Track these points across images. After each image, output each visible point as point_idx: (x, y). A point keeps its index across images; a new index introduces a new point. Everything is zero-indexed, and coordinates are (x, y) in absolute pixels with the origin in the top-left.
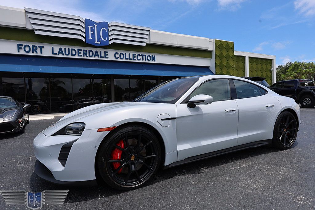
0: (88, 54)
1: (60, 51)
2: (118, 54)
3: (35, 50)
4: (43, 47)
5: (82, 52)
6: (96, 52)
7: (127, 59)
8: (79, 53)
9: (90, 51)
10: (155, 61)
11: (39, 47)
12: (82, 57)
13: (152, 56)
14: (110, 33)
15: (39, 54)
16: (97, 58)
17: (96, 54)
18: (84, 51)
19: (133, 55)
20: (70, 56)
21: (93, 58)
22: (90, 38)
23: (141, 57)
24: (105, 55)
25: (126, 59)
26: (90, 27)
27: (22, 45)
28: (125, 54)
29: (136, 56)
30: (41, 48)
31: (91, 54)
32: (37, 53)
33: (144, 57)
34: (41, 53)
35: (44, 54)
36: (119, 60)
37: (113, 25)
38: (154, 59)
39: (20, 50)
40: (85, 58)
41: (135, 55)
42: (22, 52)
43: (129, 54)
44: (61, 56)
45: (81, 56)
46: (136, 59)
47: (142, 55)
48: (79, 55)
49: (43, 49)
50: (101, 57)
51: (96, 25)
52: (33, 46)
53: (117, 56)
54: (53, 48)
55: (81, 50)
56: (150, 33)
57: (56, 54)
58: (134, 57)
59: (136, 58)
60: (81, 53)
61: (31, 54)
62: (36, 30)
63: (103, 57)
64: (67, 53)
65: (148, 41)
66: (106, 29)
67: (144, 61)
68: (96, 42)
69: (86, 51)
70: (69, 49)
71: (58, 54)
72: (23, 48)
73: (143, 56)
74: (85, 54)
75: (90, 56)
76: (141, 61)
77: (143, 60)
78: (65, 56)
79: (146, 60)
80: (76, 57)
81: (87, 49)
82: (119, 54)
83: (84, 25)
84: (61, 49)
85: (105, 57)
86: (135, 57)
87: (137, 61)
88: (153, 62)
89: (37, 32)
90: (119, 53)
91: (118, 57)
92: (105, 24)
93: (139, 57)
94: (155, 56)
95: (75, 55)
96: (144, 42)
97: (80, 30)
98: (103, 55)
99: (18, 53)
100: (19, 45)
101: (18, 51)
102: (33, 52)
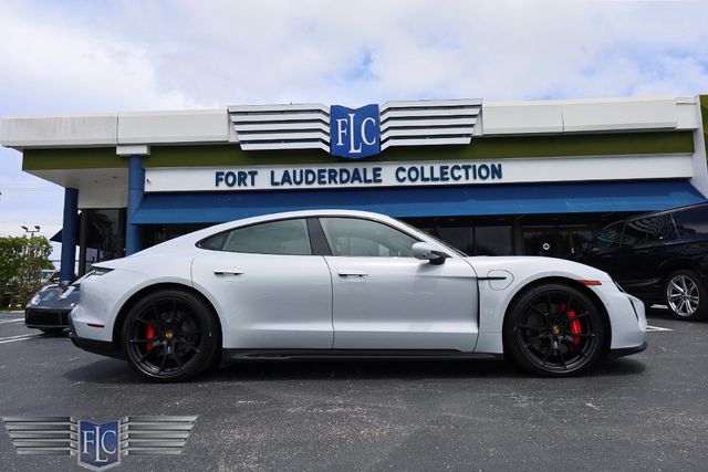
0: (338, 179)
1: (286, 178)
2: (404, 170)
3: (242, 179)
4: (256, 173)
5: (327, 175)
6: (356, 171)
7: (427, 180)
8: (321, 177)
9: (342, 171)
10: (500, 177)
11: (250, 173)
12: (327, 186)
13: (493, 166)
14: (383, 128)
15: (249, 187)
16: (357, 184)
17: (356, 176)
18: (330, 171)
19: (442, 168)
20: (304, 186)
21: (349, 185)
22: (340, 143)
23: (462, 173)
24: (375, 175)
25: (424, 179)
26: (339, 121)
27: (223, 174)
28: (422, 168)
29: (449, 171)
30: (253, 174)
31: (345, 176)
32: (245, 185)
33: (471, 171)
34: (253, 184)
35: (256, 187)
36: (407, 183)
37: (390, 109)
38: (497, 172)
39: (220, 183)
40: (333, 185)
41: (447, 167)
42: (223, 187)
43: (432, 168)
44: (286, 186)
45: (325, 182)
46: (448, 179)
47: (464, 167)
48: (320, 182)
49: (256, 177)
50: (366, 181)
51: (352, 116)
52: (240, 173)
53: (402, 175)
54: (272, 173)
55: (325, 171)
56: (481, 111)
57: (277, 184)
58: (443, 173)
59: (449, 176)
60: (324, 177)
61: (236, 187)
62: (244, 142)
63: (370, 181)
64: (298, 179)
65: (477, 132)
66: (374, 121)
67: (471, 181)
68: (353, 151)
69: (335, 171)
70: (301, 171)
71: (282, 184)
72: (224, 177)
73: (466, 168)
74: (332, 178)
75: (342, 182)
76: (463, 181)
77: (467, 178)
78: (294, 186)
79: (475, 178)
80: (316, 185)
81: (337, 168)
82: (407, 169)
83: (327, 120)
84: (286, 173)
85: (376, 181)
86: (447, 173)
87: (451, 182)
88: (496, 180)
89: (244, 147)
90: (407, 167)
91: (405, 178)
92: (372, 110)
93: (457, 173)
94: (500, 166)
95: (312, 182)
96: (467, 135)
97: (320, 130)
98: (370, 176)
99: (215, 188)
100: (218, 174)
101: (217, 185)
102: (239, 185)
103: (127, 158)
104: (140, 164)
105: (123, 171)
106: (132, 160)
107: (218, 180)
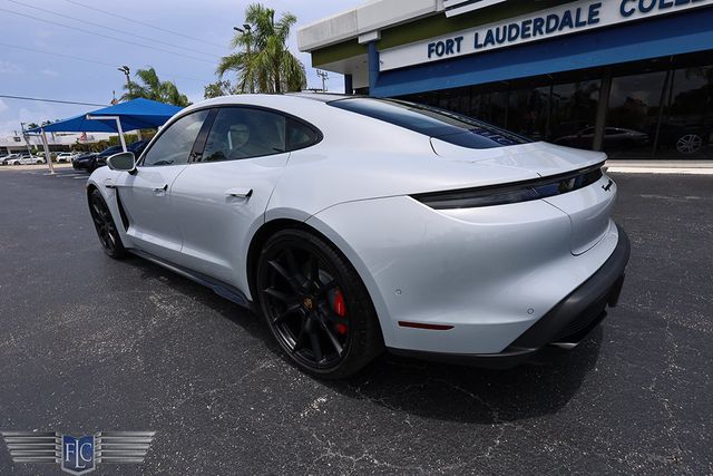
0: (544, 28)
1: (489, 38)
3: (449, 49)
4: (462, 38)
5: (532, 26)
6: (567, 14)
8: (525, 30)
9: (550, 18)
11: (456, 40)
12: (531, 39)
15: (456, 54)
16: (565, 31)
17: (566, 21)
18: (537, 21)
20: (507, 43)
21: (555, 33)
24: (592, 14)
27: (434, 45)
30: (459, 40)
31: (552, 24)
34: (458, 50)
35: (463, 53)
39: (431, 55)
40: (538, 37)
42: (434, 57)
44: (490, 47)
45: (529, 36)
48: (523, 37)
49: (462, 43)
50: (579, 24)
52: (448, 42)
53: (629, 6)
54: (477, 35)
55: (530, 22)
57: (481, 46)
60: (528, 29)
61: (445, 56)
62: (450, 9)
63: (583, 24)
64: (501, 37)
69: (541, 20)
70: (505, 28)
71: (485, 45)
72: (435, 48)
74: (537, 29)
75: (548, 31)
78: (497, 46)
80: (518, 41)
81: (545, 15)
84: (490, 33)
85: (591, 22)
89: (449, 14)
91: (633, 10)
95: (515, 38)
98: (584, 17)
99: (428, 60)
100: (430, 46)
101: (429, 56)
102: (447, 53)
103: (366, 45)
104: (375, 48)
105: (365, 56)
106: (371, 46)
107: (430, 52)
